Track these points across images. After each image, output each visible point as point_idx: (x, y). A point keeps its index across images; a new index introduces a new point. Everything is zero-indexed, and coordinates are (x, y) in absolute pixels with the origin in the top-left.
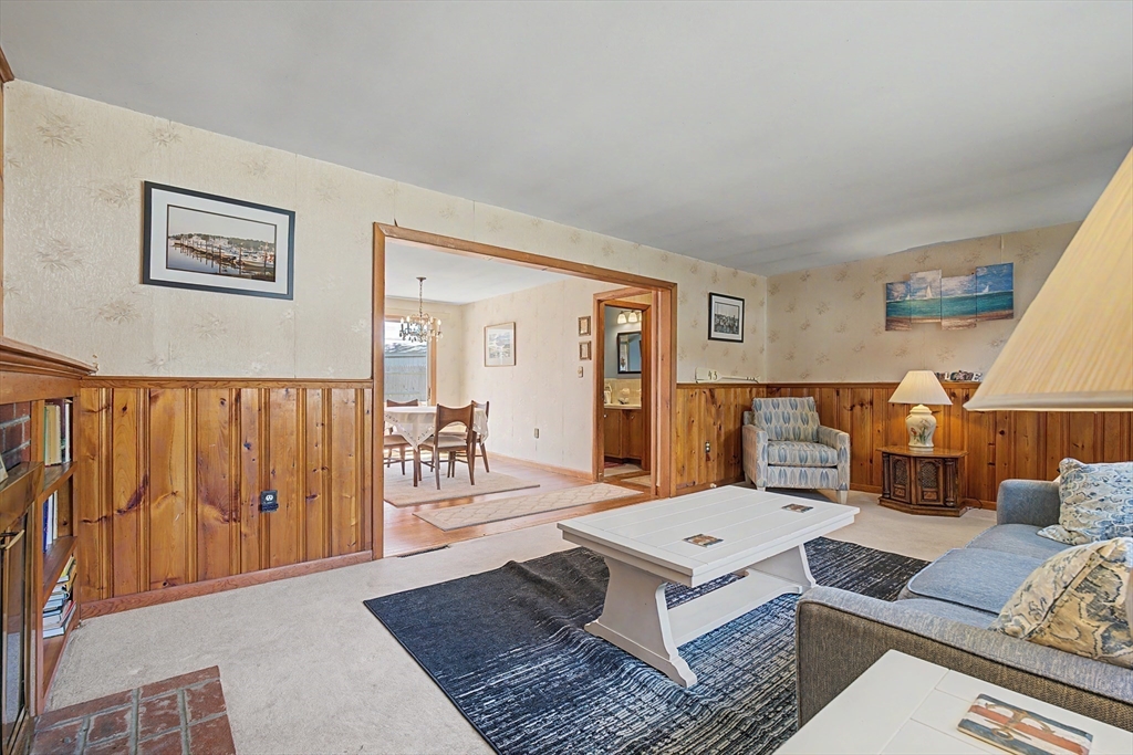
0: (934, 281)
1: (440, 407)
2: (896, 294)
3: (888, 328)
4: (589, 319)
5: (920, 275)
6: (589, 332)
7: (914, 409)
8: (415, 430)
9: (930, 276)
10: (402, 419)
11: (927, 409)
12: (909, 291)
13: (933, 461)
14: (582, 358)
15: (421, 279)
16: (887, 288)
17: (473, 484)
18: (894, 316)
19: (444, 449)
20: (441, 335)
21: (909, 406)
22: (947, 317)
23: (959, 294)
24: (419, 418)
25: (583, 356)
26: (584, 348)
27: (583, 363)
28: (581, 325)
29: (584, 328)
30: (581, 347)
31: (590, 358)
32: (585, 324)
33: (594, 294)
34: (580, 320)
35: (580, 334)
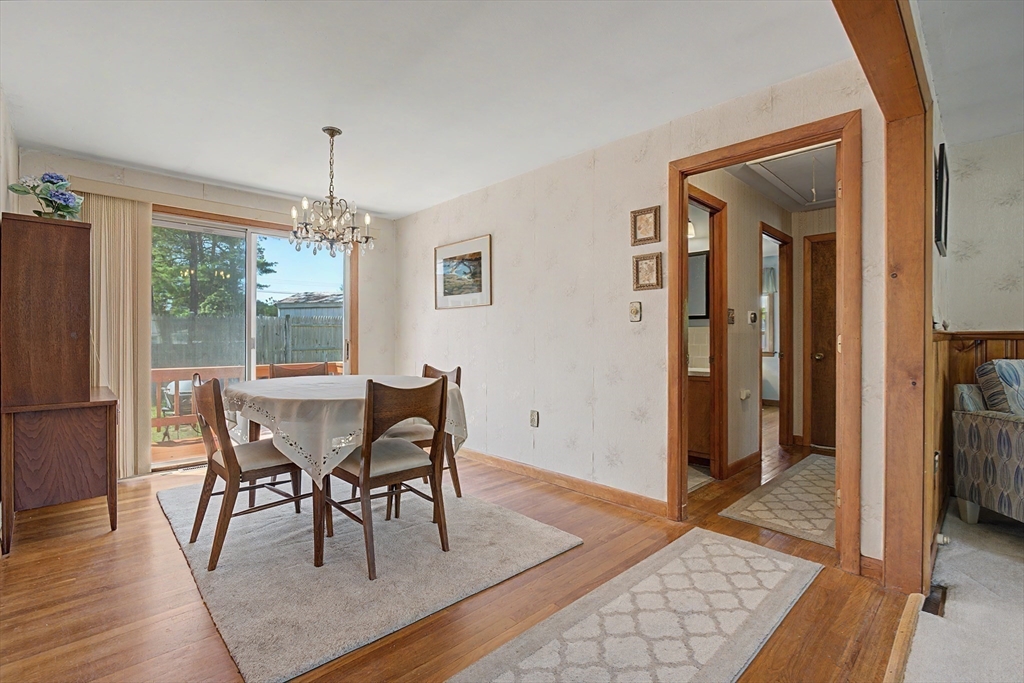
1: (373, 387)
4: (657, 211)
6: (657, 237)
8: (315, 441)
10: (286, 416)
14: (639, 287)
15: (333, 132)
17: (445, 548)
19: (379, 481)
20: (372, 245)
24: (325, 414)
25: (641, 282)
26: (643, 265)
27: (642, 295)
28: (638, 225)
29: (646, 230)
30: (637, 264)
31: (660, 284)
32: (647, 221)
33: (671, 163)
34: (635, 215)
35: (636, 241)
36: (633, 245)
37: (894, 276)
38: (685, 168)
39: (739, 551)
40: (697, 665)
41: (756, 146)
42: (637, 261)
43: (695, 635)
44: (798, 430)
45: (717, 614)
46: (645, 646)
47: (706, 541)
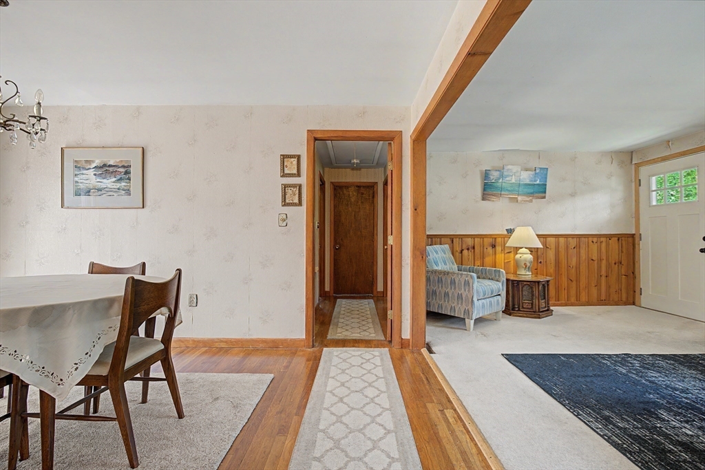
0: (517, 172)
2: (492, 177)
3: (483, 199)
4: (299, 157)
5: (510, 167)
6: (299, 175)
7: (521, 251)
9: (515, 169)
11: (528, 251)
12: (502, 176)
13: (529, 283)
14: (285, 204)
16: (486, 173)
17: (181, 416)
18: (489, 191)
21: (517, 249)
22: (521, 195)
23: (528, 182)
25: (287, 201)
26: (289, 191)
27: (287, 210)
28: (285, 164)
29: (291, 167)
30: (285, 190)
31: (300, 204)
32: (292, 163)
33: (308, 130)
34: (284, 157)
35: (284, 175)
36: (281, 177)
37: (416, 210)
38: (318, 136)
39: (353, 353)
40: (387, 409)
41: (356, 135)
42: (285, 187)
43: (374, 397)
44: (327, 288)
45: (374, 384)
46: (361, 413)
47: (335, 354)
